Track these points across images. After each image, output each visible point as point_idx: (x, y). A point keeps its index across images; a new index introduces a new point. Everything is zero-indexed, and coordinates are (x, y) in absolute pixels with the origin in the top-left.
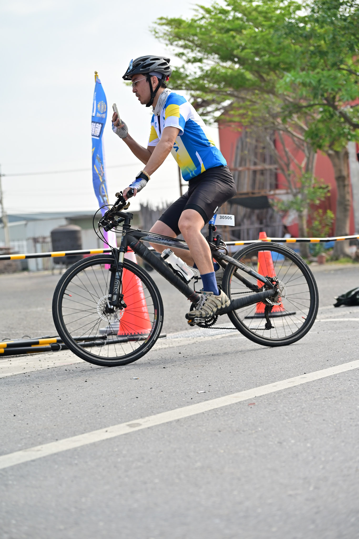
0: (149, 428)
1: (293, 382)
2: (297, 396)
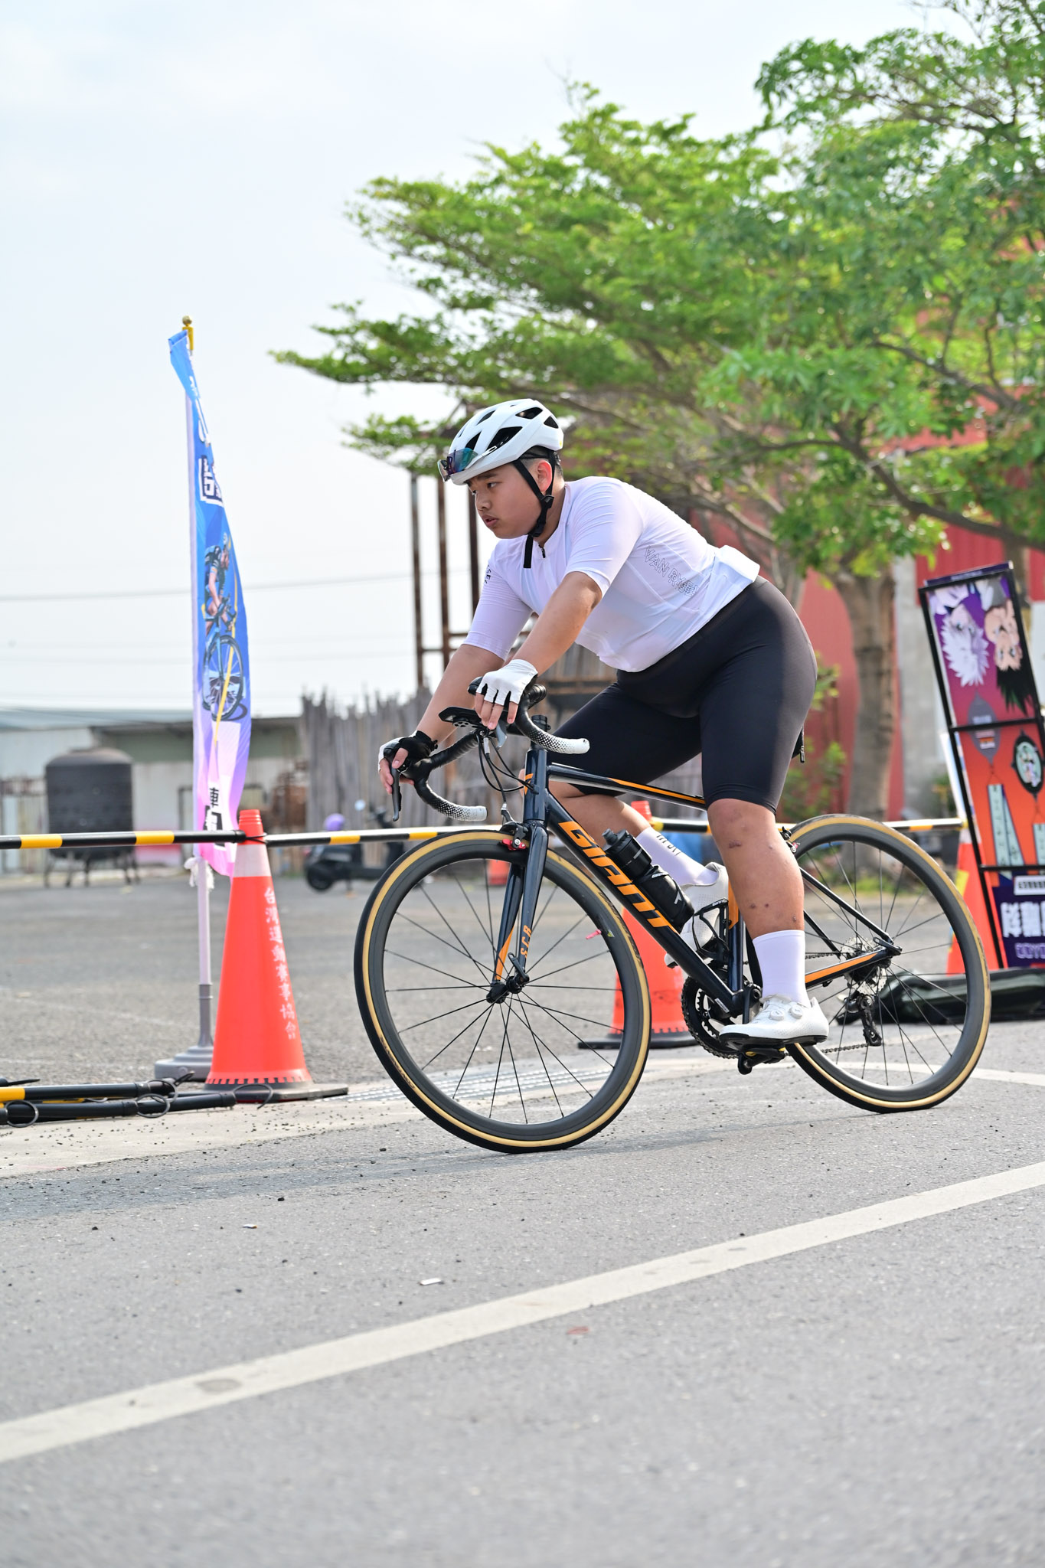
0: (261, 1397)
1: (705, 1262)
2: (714, 1309)
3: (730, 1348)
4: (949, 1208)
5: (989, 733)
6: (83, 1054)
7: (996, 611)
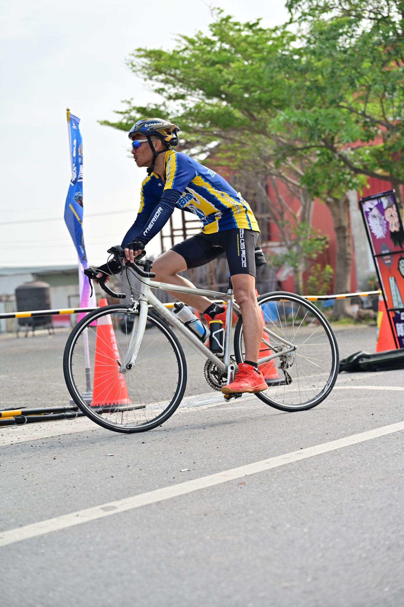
0: (125, 512)
1: (288, 458)
2: (292, 474)
3: (299, 487)
4: (380, 435)
5: (388, 257)
6: (41, 398)
7: (389, 209)
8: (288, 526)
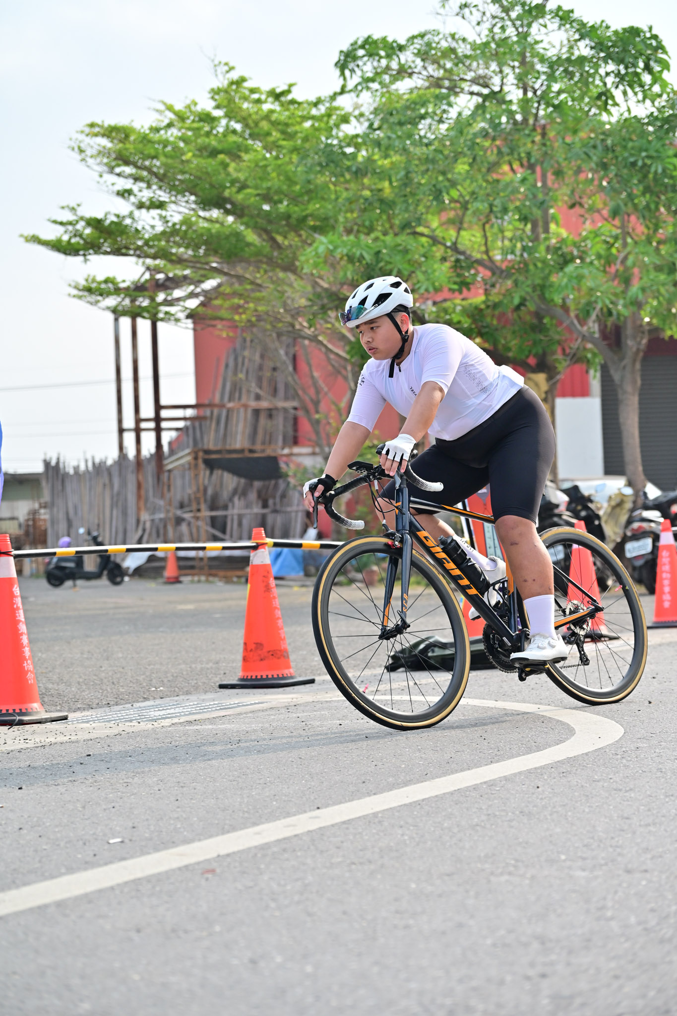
1: (294, 826)
2: (298, 857)
3: (307, 882)
4: (452, 789)
8: (279, 959)
